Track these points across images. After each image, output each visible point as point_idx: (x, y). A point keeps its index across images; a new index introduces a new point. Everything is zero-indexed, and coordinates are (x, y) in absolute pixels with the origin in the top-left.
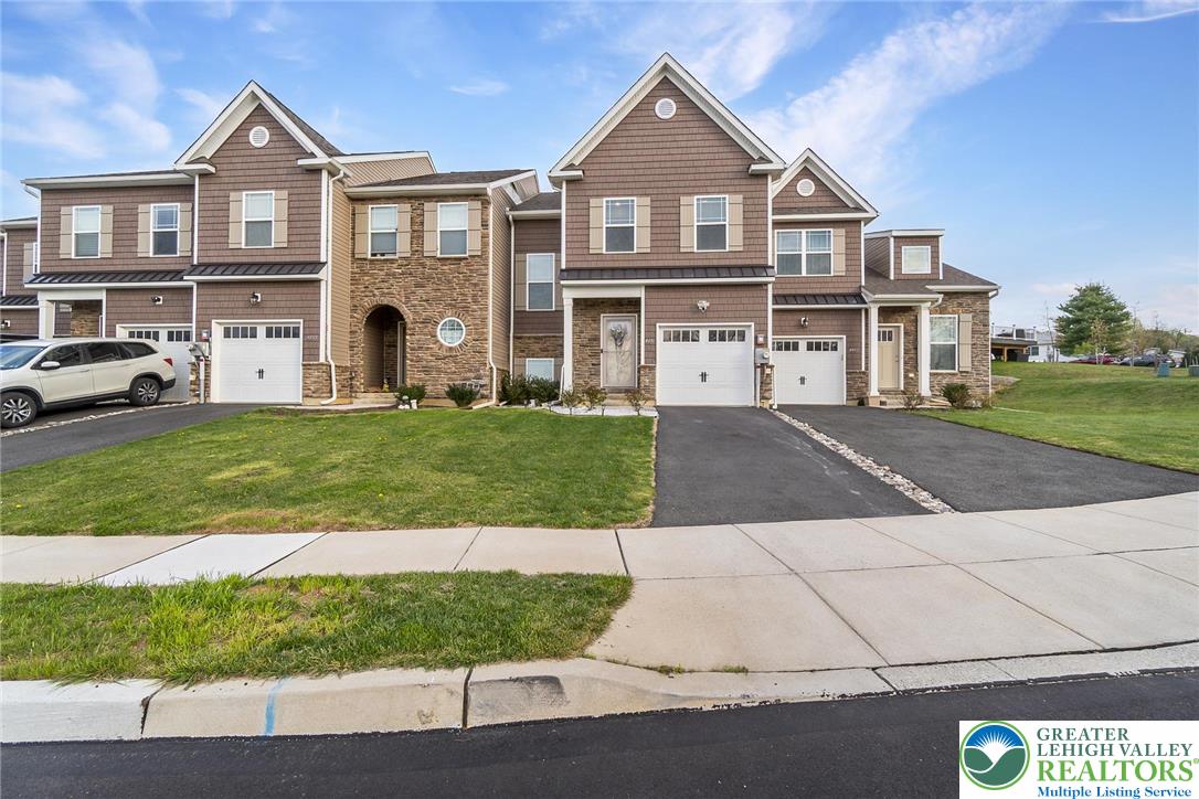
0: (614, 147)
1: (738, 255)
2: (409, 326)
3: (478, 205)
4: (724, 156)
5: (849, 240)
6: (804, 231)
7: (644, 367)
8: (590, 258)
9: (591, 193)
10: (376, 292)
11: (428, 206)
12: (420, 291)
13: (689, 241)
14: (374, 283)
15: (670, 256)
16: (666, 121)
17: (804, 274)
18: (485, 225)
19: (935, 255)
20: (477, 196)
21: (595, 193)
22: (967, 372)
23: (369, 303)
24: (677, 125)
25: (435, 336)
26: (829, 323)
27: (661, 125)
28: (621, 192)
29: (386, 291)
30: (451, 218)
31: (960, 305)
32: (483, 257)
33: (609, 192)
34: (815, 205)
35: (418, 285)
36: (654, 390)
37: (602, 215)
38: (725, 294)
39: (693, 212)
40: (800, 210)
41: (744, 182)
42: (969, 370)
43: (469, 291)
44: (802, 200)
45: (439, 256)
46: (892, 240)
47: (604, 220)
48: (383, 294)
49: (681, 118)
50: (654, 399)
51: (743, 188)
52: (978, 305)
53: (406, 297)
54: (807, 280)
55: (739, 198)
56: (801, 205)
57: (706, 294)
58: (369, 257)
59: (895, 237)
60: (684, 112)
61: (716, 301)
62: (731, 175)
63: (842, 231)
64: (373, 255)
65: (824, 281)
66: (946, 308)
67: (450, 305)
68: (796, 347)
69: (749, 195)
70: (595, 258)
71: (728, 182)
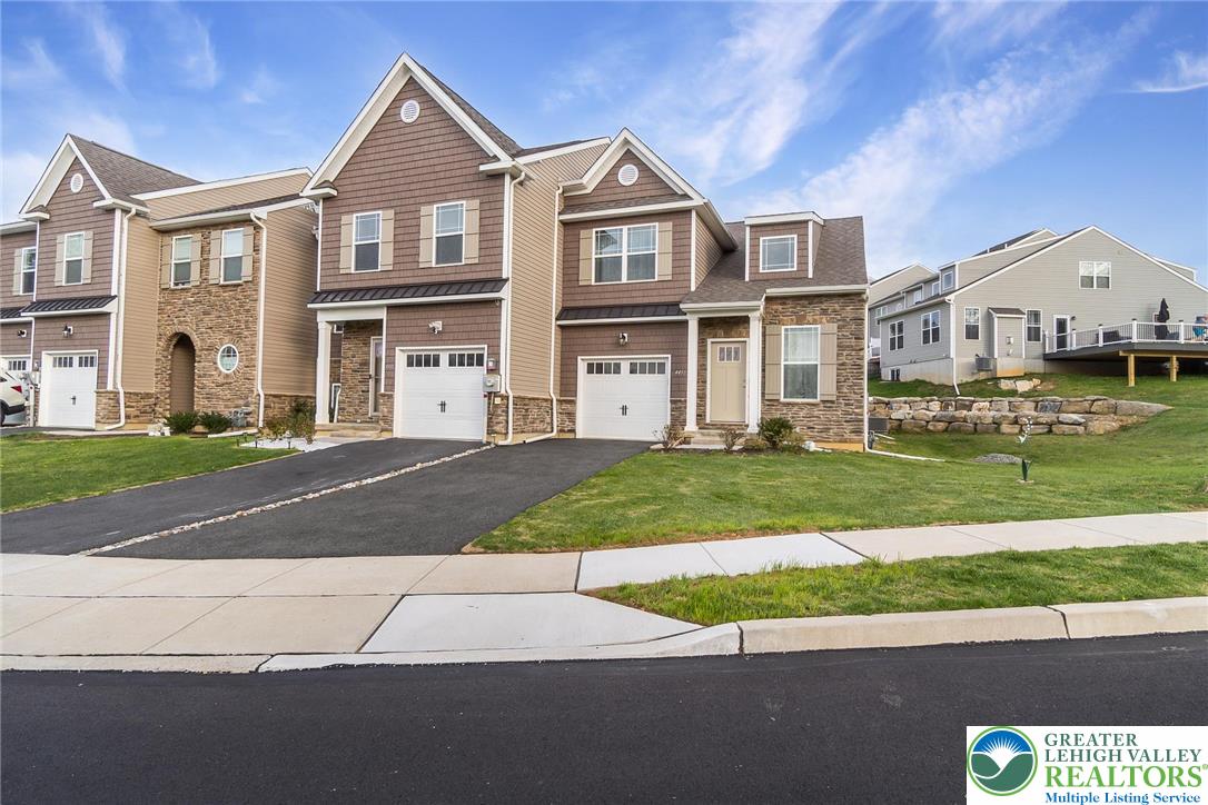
0: (365, 158)
1: (473, 268)
2: (198, 353)
3: (251, 230)
4: (463, 157)
5: (677, 236)
6: (625, 228)
7: (383, 395)
8: (340, 278)
9: (343, 209)
10: (176, 321)
11: (214, 234)
12: (206, 318)
13: (428, 255)
14: (174, 312)
15: (409, 273)
16: (411, 125)
17: (624, 280)
18: (256, 249)
19: (802, 246)
20: (246, 221)
21: (347, 209)
22: (832, 402)
23: (170, 331)
24: (420, 128)
25: (215, 363)
26: (652, 339)
27: (408, 130)
28: (369, 206)
29: (182, 319)
30: (232, 244)
31: (824, 312)
32: (254, 281)
33: (359, 207)
34: (639, 195)
35: (205, 313)
36: (392, 421)
37: (352, 232)
38: (459, 312)
39: (434, 223)
40: (618, 203)
41: (481, 184)
42: (834, 398)
43: (242, 317)
44: (624, 190)
45: (222, 283)
46: (748, 229)
47: (354, 237)
48: (180, 323)
49: (424, 120)
50: (392, 431)
51: (481, 192)
52: (849, 311)
53: (197, 325)
54: (627, 288)
55: (476, 203)
56: (622, 196)
57: (442, 314)
58: (172, 286)
59: (752, 226)
60: (428, 112)
61: (451, 321)
62: (470, 178)
63: (669, 225)
64: (176, 284)
65: (645, 288)
66: (804, 317)
67: (228, 331)
68: (617, 369)
69: (486, 199)
70: (345, 278)
71: (466, 186)
